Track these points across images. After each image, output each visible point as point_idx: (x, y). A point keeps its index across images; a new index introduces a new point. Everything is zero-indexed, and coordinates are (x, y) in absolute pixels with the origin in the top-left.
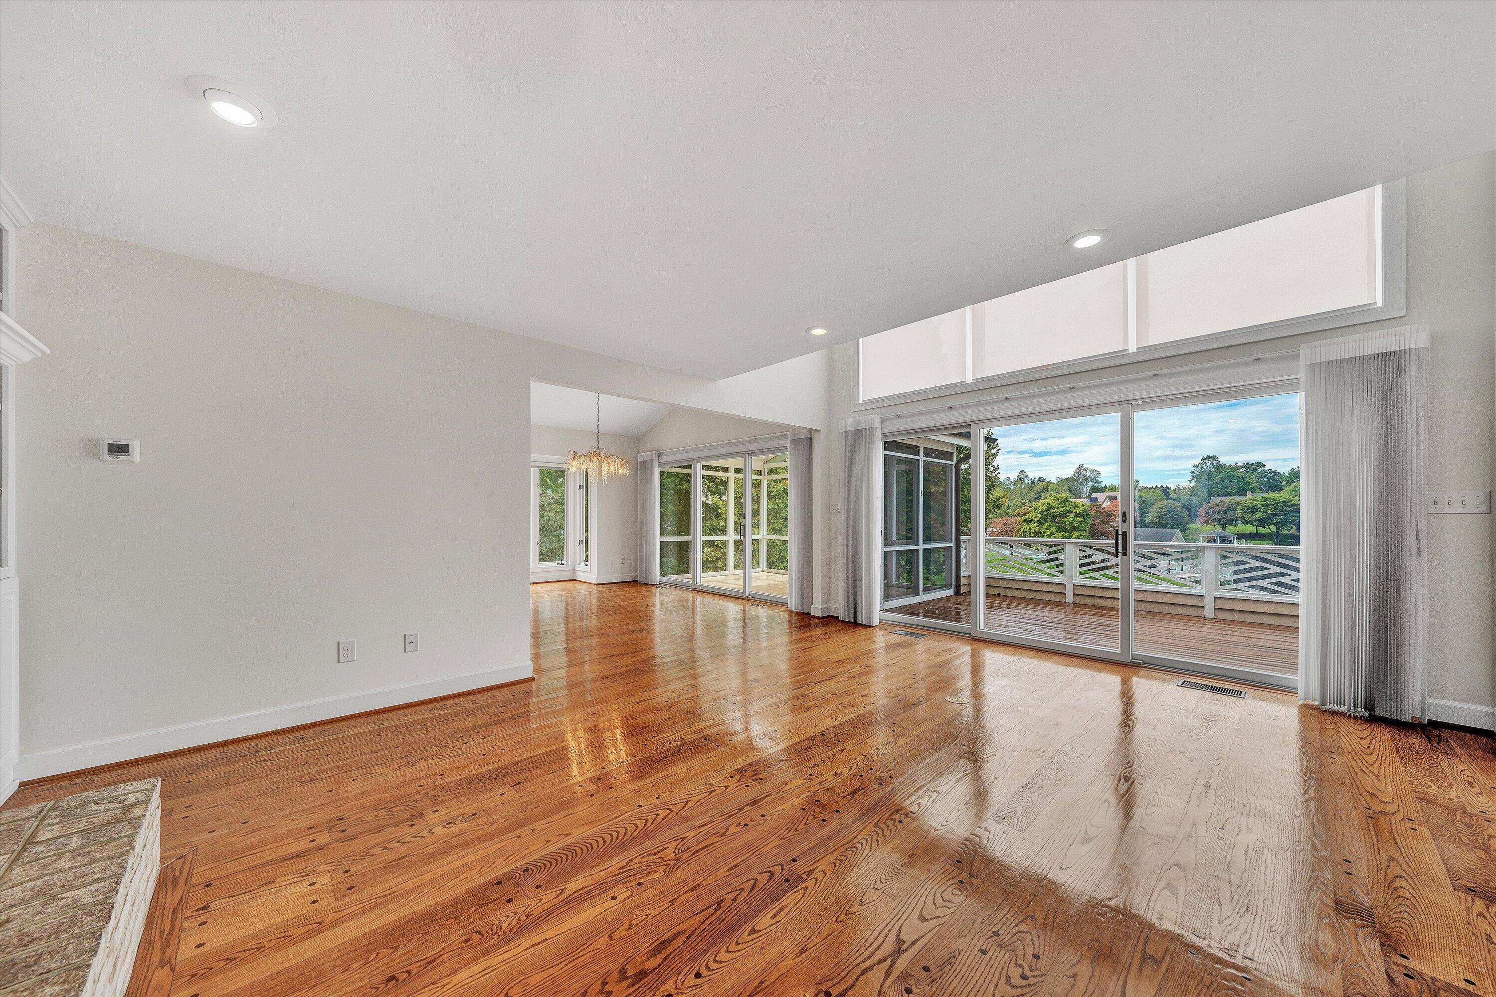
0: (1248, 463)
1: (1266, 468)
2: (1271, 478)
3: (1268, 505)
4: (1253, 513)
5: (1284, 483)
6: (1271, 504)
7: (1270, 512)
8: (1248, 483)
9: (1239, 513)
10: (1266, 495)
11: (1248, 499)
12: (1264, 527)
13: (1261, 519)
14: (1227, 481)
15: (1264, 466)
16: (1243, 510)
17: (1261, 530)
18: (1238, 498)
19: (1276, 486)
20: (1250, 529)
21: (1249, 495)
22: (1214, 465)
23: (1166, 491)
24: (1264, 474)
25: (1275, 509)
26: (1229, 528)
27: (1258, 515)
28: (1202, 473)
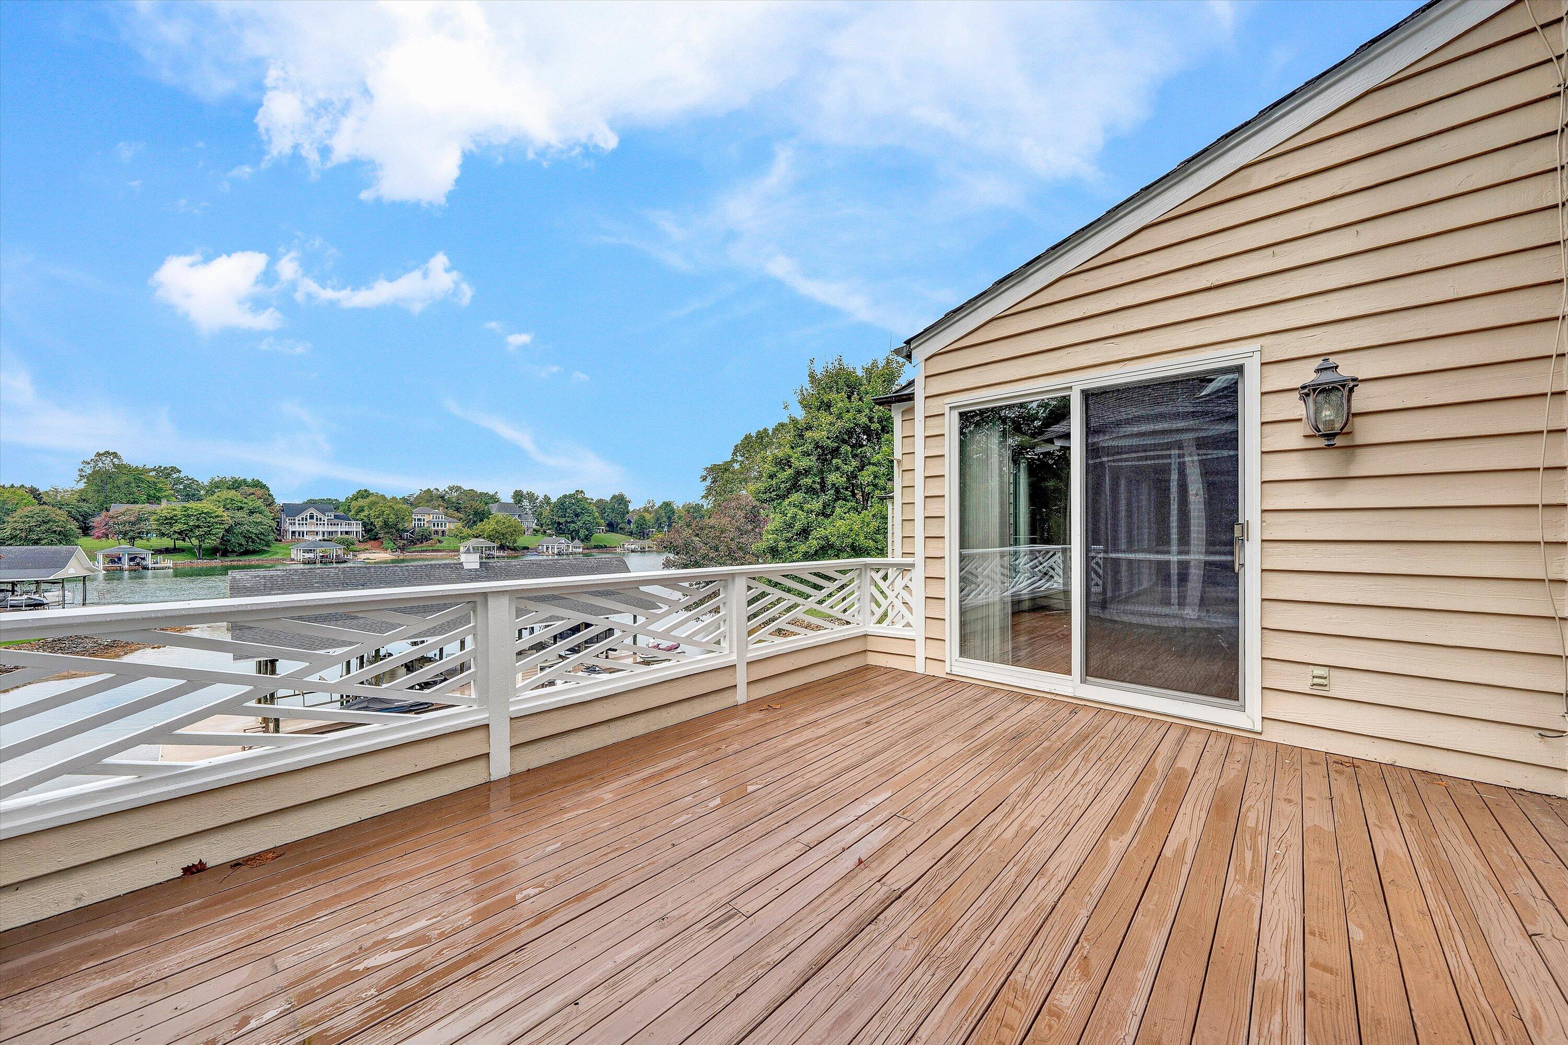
0: (160, 467)
1: (182, 475)
2: (189, 486)
3: (189, 516)
4: (171, 525)
5: (202, 492)
6: (192, 515)
7: (191, 523)
8: (161, 490)
9: (152, 524)
10: (188, 505)
11: (164, 508)
12: (184, 540)
13: (182, 531)
14: (133, 485)
15: (180, 472)
16: (158, 520)
17: (180, 544)
18: (149, 507)
19: (194, 495)
20: (167, 543)
21: (164, 503)
22: (114, 465)
23: (34, 493)
24: (178, 481)
25: (198, 520)
26: (138, 542)
27: (177, 527)
28: (95, 472)
